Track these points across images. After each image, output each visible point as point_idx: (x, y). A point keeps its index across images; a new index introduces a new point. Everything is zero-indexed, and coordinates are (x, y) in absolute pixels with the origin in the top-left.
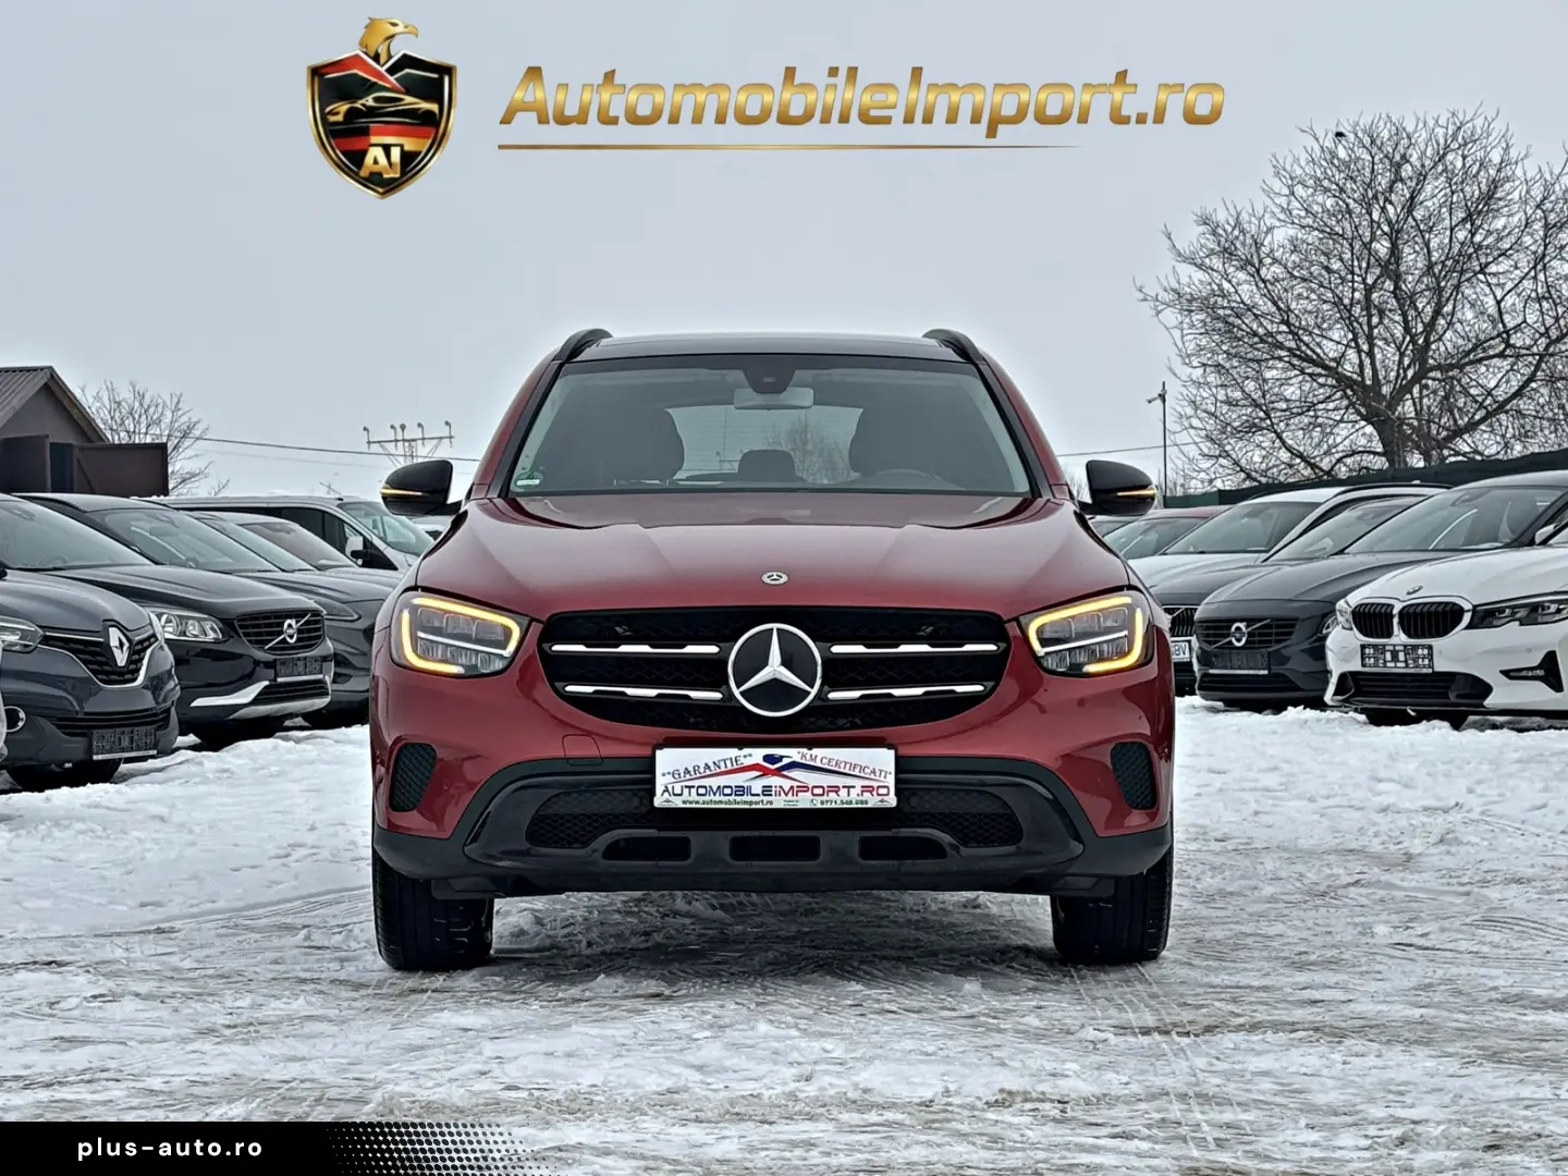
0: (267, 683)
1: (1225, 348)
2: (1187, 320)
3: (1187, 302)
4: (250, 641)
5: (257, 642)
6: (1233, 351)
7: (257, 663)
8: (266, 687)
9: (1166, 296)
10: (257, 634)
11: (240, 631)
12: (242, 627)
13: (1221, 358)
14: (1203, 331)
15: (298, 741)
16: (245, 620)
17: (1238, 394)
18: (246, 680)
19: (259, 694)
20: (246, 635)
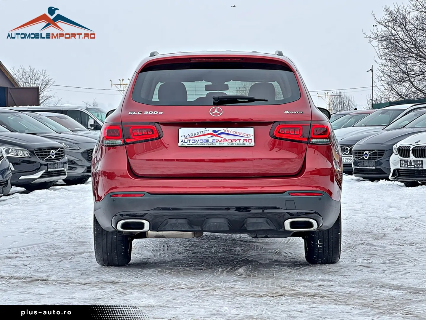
0: (44, 171)
1: (393, 53)
2: (381, 44)
3: (381, 38)
4: (39, 157)
5: (42, 158)
6: (396, 54)
7: (41, 165)
8: (44, 173)
9: (373, 36)
10: (41, 155)
11: (36, 154)
12: (36, 153)
13: (392, 57)
14: (386, 47)
15: (55, 190)
16: (37, 150)
17: (397, 69)
18: (38, 170)
19: (42, 175)
20: (38, 155)
